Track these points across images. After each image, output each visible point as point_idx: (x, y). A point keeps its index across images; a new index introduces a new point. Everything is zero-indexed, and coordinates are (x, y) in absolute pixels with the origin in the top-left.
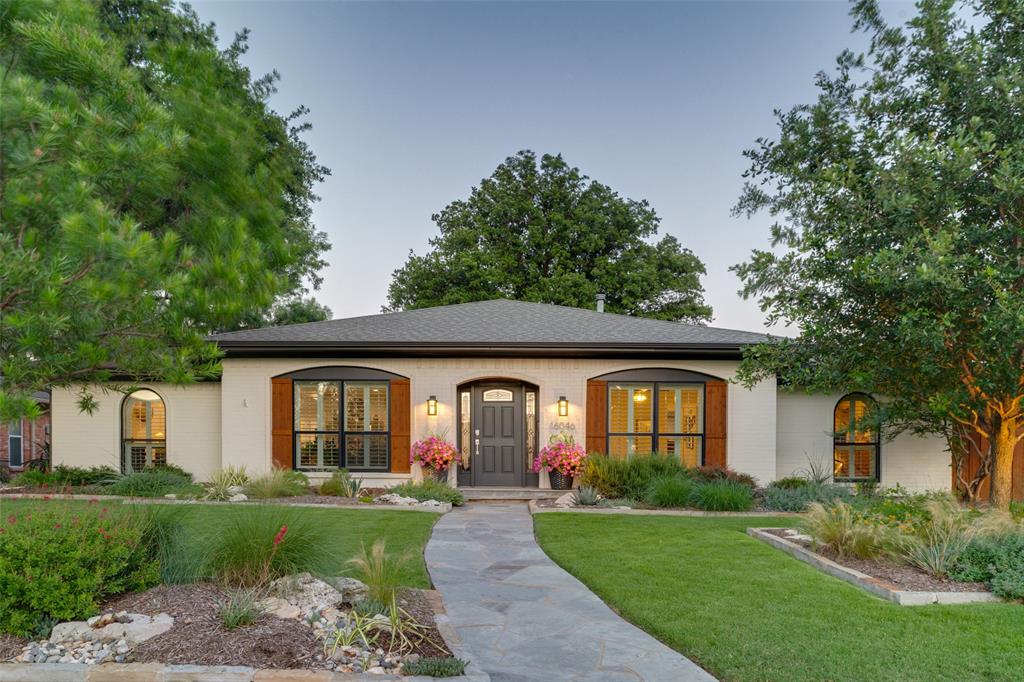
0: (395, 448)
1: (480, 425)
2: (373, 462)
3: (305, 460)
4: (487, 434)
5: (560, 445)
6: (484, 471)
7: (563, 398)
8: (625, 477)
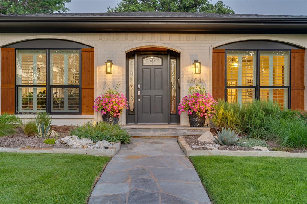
0: (84, 97)
1: (141, 81)
2: (70, 107)
3: (25, 106)
4: (145, 87)
5: (197, 94)
6: (143, 113)
7: (196, 61)
8: (246, 119)
